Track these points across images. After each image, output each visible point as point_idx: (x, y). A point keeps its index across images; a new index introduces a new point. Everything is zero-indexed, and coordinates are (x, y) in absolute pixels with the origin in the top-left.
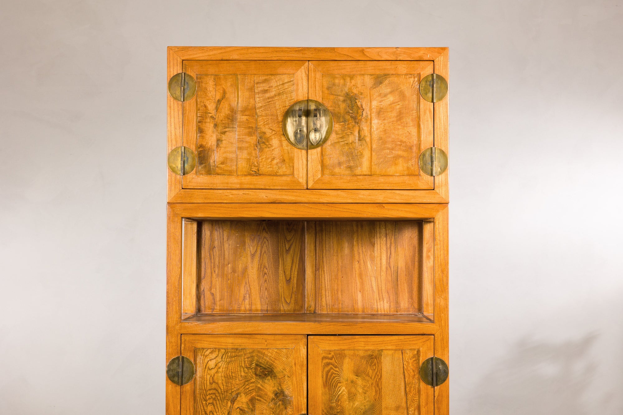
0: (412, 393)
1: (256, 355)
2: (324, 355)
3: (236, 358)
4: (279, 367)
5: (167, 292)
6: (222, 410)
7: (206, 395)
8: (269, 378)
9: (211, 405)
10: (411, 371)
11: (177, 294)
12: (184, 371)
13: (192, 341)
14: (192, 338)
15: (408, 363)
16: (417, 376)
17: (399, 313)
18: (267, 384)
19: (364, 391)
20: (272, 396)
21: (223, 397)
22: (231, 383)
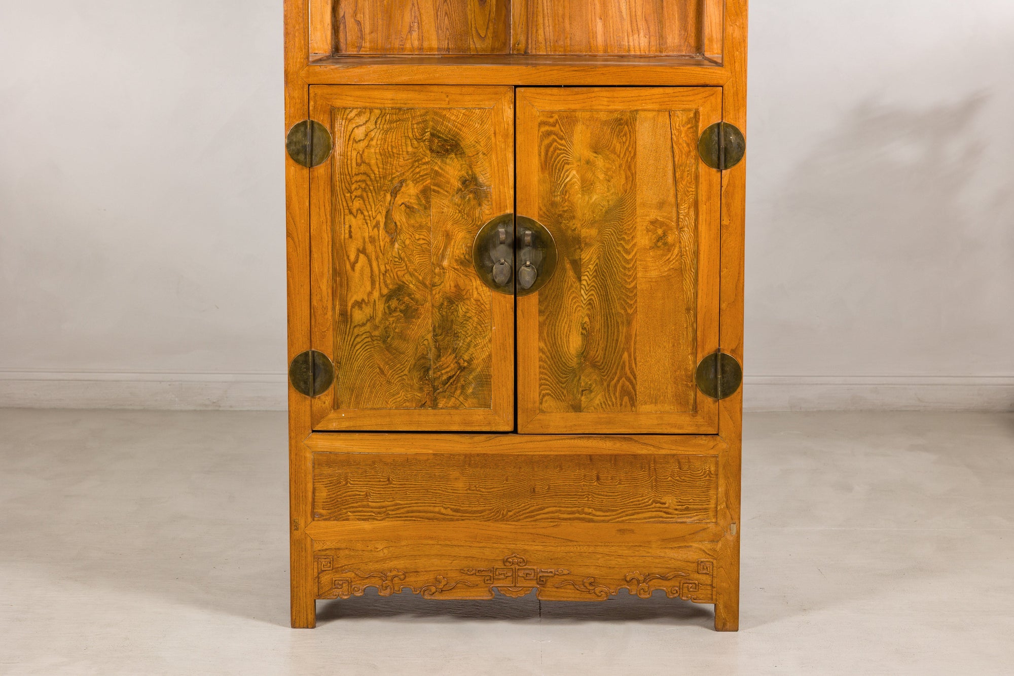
0: (686, 180)
1: (431, 119)
2: (542, 118)
3: (398, 123)
4: (468, 139)
5: (285, 16)
6: (377, 207)
7: (350, 182)
8: (453, 155)
9: (359, 199)
10: (685, 145)
11: (301, 20)
12: (314, 145)
13: (328, 96)
14: (327, 90)
15: (680, 132)
16: (693, 153)
17: (664, 54)
18: (449, 165)
19: (607, 177)
20: (458, 184)
21: (377, 186)
22: (391, 164)
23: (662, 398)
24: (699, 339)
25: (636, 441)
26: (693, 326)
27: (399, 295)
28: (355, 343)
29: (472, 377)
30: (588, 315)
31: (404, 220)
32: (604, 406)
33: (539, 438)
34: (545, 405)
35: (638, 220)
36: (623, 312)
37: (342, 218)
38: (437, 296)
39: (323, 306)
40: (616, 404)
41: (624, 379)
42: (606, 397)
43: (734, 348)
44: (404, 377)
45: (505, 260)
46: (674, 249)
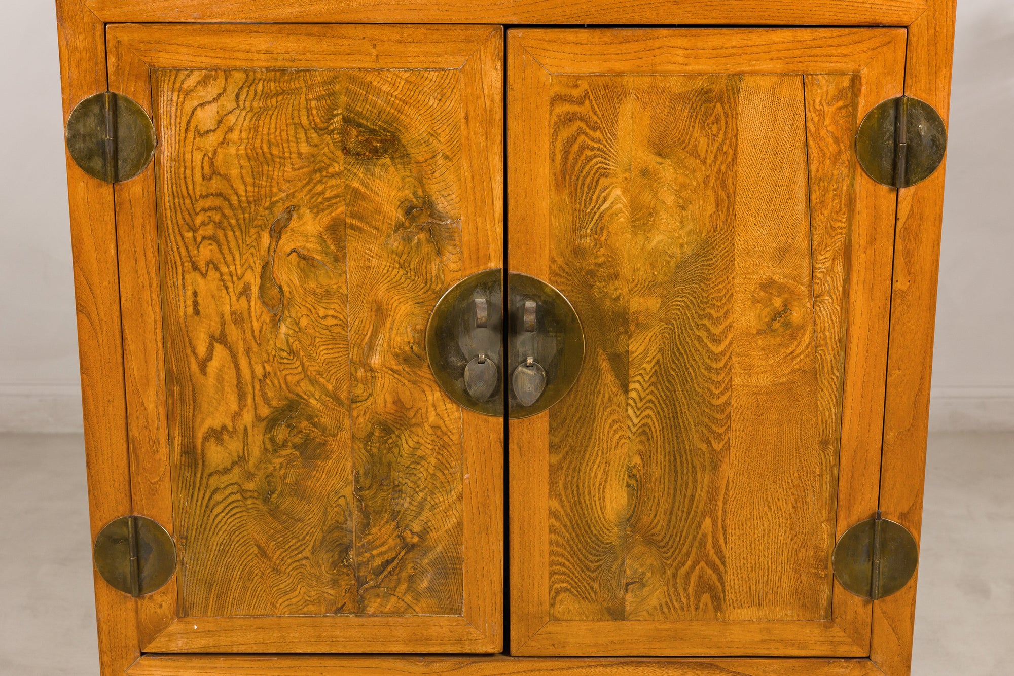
0: (830, 207)
1: (344, 91)
2: (557, 89)
3: (280, 98)
4: (415, 128)
6: (245, 257)
8: (387, 160)
9: (210, 242)
10: (830, 140)
12: (120, 139)
13: (142, 46)
14: (141, 34)
15: (822, 115)
16: (845, 157)
18: (379, 178)
19: (681, 201)
20: (400, 216)
21: (244, 217)
22: (268, 176)
23: (771, 596)
24: (842, 496)
25: (722, 670)
26: (831, 470)
27: (292, 418)
28: (212, 502)
29: (427, 561)
30: (640, 453)
31: (296, 281)
32: (666, 610)
33: (549, 664)
34: (559, 608)
35: (737, 282)
36: (704, 447)
37: (180, 277)
38: (361, 420)
39: (150, 438)
40: (689, 606)
41: (703, 564)
42: (669, 595)
43: (905, 511)
44: (304, 562)
45: (487, 356)
46: (803, 335)
